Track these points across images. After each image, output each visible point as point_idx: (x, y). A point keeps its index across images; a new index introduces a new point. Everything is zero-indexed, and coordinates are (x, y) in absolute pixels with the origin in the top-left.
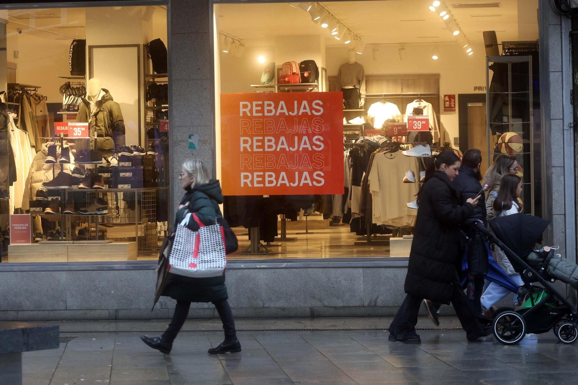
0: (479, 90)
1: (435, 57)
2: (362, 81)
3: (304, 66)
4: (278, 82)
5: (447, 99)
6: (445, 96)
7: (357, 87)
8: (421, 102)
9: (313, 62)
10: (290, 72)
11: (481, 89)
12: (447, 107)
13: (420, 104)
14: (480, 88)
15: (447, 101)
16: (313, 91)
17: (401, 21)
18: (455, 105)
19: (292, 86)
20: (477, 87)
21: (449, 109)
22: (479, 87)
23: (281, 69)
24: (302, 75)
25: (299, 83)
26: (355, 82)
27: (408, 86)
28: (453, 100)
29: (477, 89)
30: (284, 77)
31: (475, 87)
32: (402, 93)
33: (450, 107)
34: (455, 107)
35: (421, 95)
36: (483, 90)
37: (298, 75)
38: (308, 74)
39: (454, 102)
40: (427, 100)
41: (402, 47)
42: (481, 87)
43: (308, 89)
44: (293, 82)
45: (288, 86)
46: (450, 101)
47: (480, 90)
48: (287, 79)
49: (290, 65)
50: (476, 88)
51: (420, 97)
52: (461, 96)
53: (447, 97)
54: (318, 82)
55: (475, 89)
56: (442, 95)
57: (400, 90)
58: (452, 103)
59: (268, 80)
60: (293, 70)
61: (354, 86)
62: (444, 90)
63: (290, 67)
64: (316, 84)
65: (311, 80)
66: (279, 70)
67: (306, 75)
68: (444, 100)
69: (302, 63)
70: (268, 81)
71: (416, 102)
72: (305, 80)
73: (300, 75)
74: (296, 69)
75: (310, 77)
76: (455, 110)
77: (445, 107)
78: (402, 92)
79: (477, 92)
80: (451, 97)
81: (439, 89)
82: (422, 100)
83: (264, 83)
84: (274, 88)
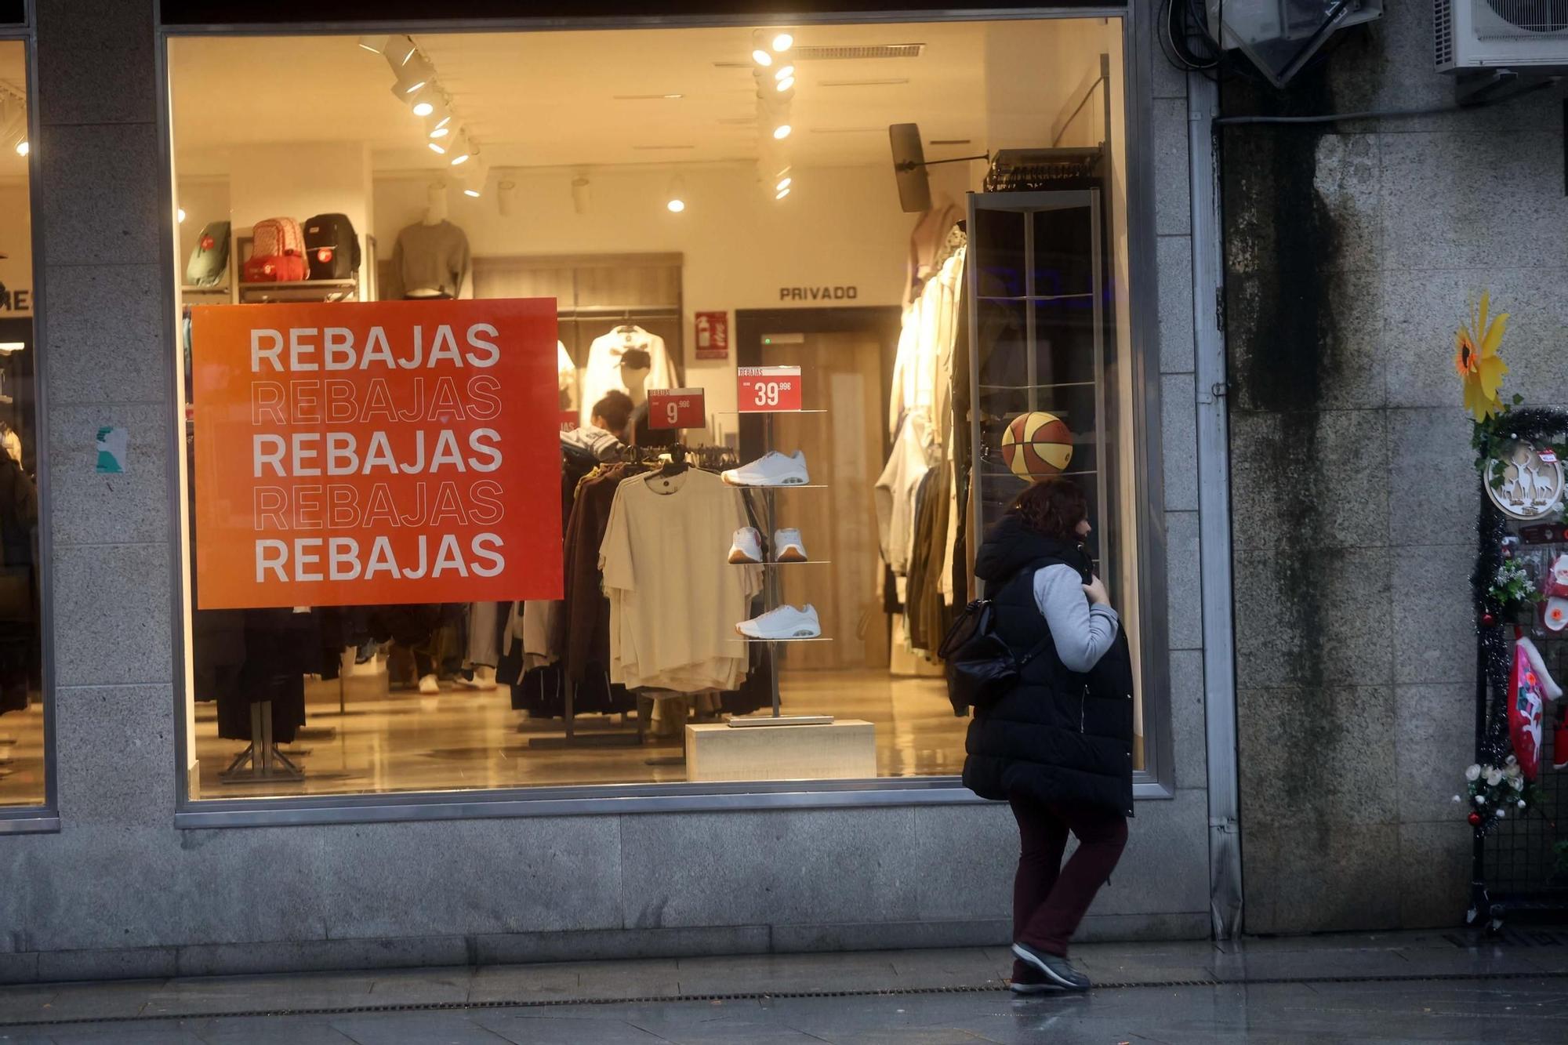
0: (794, 298)
1: (676, 206)
2: (464, 273)
3: (315, 230)
4: (242, 278)
5: (704, 324)
6: (698, 315)
7: (449, 291)
8: (632, 334)
9: (342, 220)
10: (279, 250)
11: (800, 295)
12: (704, 348)
13: (628, 339)
14: (797, 292)
15: (704, 330)
16: (344, 301)
17: (616, 98)
18: (726, 340)
19: (281, 288)
20: (788, 290)
21: (710, 353)
22: (794, 289)
23: (251, 240)
24: (313, 257)
25: (304, 279)
26: (444, 276)
27: (594, 289)
28: (719, 328)
29: (788, 295)
30: (261, 262)
31: (782, 290)
32: (580, 309)
33: (713, 346)
34: (726, 347)
35: (632, 313)
36: (806, 297)
37: (300, 256)
38: (329, 254)
39: (725, 332)
40: (650, 328)
41: (582, 176)
42: (799, 289)
43: (328, 299)
44: (285, 278)
45: (271, 288)
46: (713, 330)
47: (797, 297)
48: (268, 269)
49: (277, 228)
50: (784, 293)
51: (628, 320)
52: (741, 314)
53: (704, 319)
54: (356, 277)
55: (782, 296)
56: (689, 314)
57: (572, 301)
58: (719, 336)
59: (210, 271)
60: (287, 241)
61: (441, 289)
62: (697, 298)
63: (278, 233)
64: (352, 281)
65: (338, 273)
66: (242, 242)
67: (323, 255)
68: (697, 326)
69: (311, 223)
70: (209, 276)
71: (619, 332)
72: (320, 270)
73: (305, 257)
74: (294, 241)
75: (336, 263)
76: (726, 357)
77: (698, 347)
78: (576, 303)
79: (789, 303)
80: (715, 319)
81: (679, 297)
82: (636, 328)
83: (198, 280)
84: (228, 296)
